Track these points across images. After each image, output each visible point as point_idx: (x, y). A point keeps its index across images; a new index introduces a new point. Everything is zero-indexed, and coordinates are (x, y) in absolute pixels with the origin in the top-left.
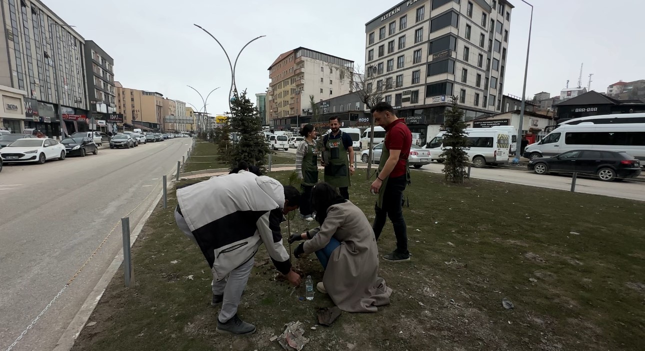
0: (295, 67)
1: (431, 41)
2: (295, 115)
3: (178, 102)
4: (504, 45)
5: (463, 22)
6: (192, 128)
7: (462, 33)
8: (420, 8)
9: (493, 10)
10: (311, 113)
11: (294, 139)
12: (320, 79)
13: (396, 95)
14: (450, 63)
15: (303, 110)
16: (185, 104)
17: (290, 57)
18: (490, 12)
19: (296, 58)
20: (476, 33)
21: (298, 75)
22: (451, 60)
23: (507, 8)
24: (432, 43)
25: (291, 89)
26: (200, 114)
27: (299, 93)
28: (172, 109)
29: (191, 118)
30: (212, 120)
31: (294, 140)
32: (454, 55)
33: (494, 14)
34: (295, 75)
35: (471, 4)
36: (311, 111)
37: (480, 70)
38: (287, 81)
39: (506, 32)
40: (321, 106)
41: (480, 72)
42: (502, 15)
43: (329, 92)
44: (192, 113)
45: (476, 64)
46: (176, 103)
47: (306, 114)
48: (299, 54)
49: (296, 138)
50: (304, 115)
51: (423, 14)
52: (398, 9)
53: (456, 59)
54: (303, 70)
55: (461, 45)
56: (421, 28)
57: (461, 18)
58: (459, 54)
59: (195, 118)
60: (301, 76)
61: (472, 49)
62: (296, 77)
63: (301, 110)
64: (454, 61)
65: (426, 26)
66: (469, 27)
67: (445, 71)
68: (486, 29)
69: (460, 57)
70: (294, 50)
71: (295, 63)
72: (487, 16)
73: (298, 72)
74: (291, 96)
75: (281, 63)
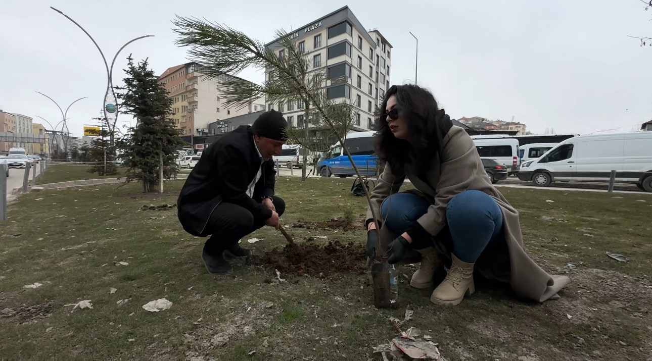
0: (187, 82)
1: (328, 67)
2: (189, 135)
3: (19, 116)
4: (387, 78)
5: (355, 53)
6: (42, 150)
7: (355, 63)
8: (317, 36)
9: (377, 46)
10: (206, 133)
11: (189, 158)
12: (216, 98)
13: (299, 116)
14: (347, 88)
15: (197, 130)
16: (31, 119)
17: (180, 72)
18: (375, 48)
19: (187, 73)
20: (366, 64)
21: (190, 91)
22: (347, 85)
23: (387, 47)
24: (329, 69)
25: (182, 106)
26: (54, 132)
27: (191, 112)
28: (11, 125)
29: (42, 136)
30: (74, 140)
31: (190, 160)
32: (349, 82)
33: (378, 51)
34: (187, 92)
35: (361, 39)
36: (206, 131)
37: (371, 97)
38: (177, 97)
39: (388, 67)
40: (218, 126)
41: (371, 100)
42: (384, 52)
43: (227, 112)
44: (41, 130)
45: (367, 92)
46: (17, 117)
47: (201, 134)
48: (191, 69)
49: (191, 157)
50: (198, 135)
51: (320, 42)
52: (297, 35)
53: (351, 85)
54: (196, 86)
55: (355, 73)
56: (319, 54)
57: (353, 49)
58: (353, 81)
59: (47, 137)
60: (194, 92)
61: (363, 78)
62: (188, 94)
63: (195, 130)
64: (350, 86)
65: (324, 53)
66: (360, 58)
67: (343, 95)
68: (373, 62)
69: (355, 84)
70: (186, 64)
71: (186, 78)
72: (374, 51)
73: (190, 88)
74: (183, 114)
75: (169, 77)
